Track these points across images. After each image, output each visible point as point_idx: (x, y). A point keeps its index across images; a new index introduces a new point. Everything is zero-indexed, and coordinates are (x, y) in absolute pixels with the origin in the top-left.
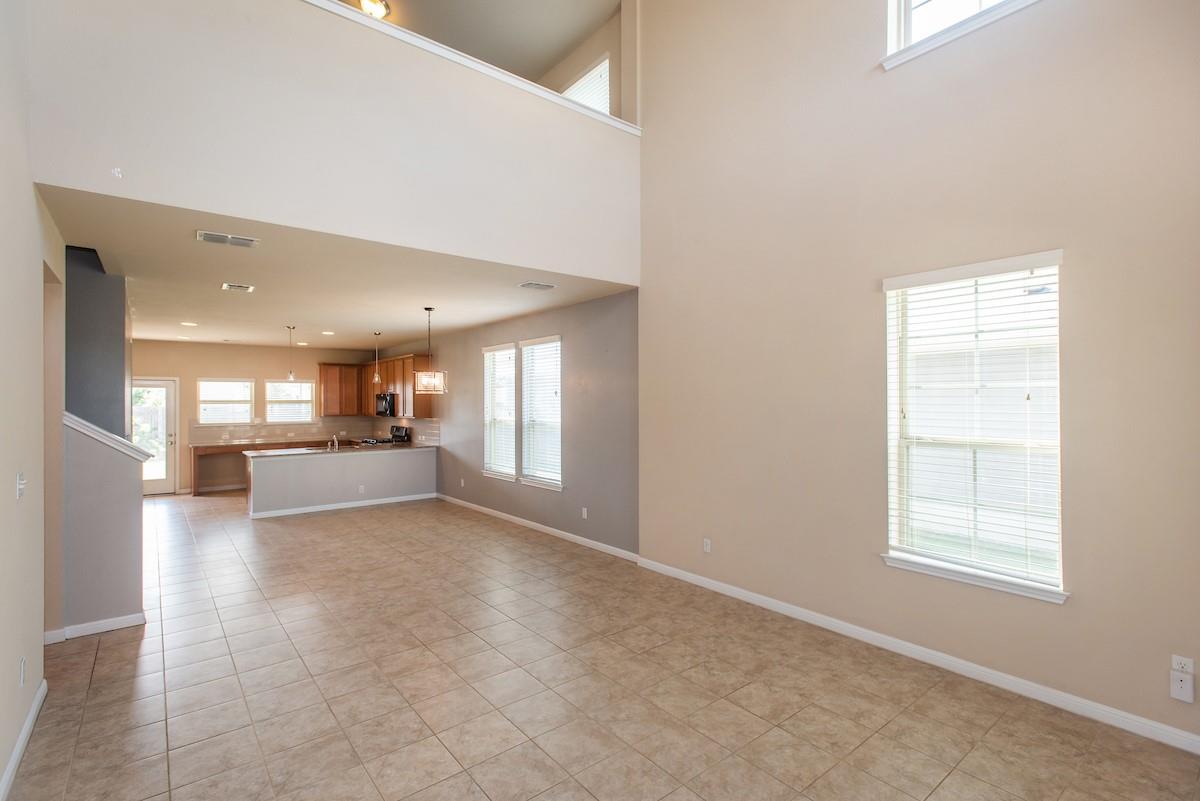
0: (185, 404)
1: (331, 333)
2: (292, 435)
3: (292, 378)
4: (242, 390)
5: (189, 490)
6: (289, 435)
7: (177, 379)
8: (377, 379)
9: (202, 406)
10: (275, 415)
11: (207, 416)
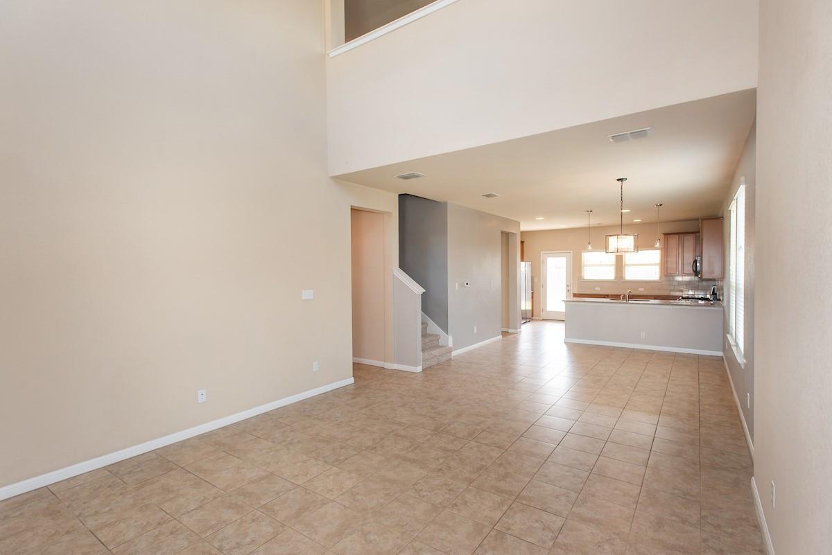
0: (576, 267)
1: (628, 211)
2: (642, 289)
3: (590, 248)
6: (640, 289)
7: (571, 252)
10: (631, 274)
11: (588, 274)
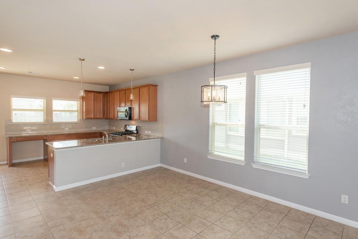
2: (67, 129)
4: (39, 103)
5: (6, 162)
8: (132, 97)
9: (14, 112)
10: (58, 118)
11: (17, 118)
